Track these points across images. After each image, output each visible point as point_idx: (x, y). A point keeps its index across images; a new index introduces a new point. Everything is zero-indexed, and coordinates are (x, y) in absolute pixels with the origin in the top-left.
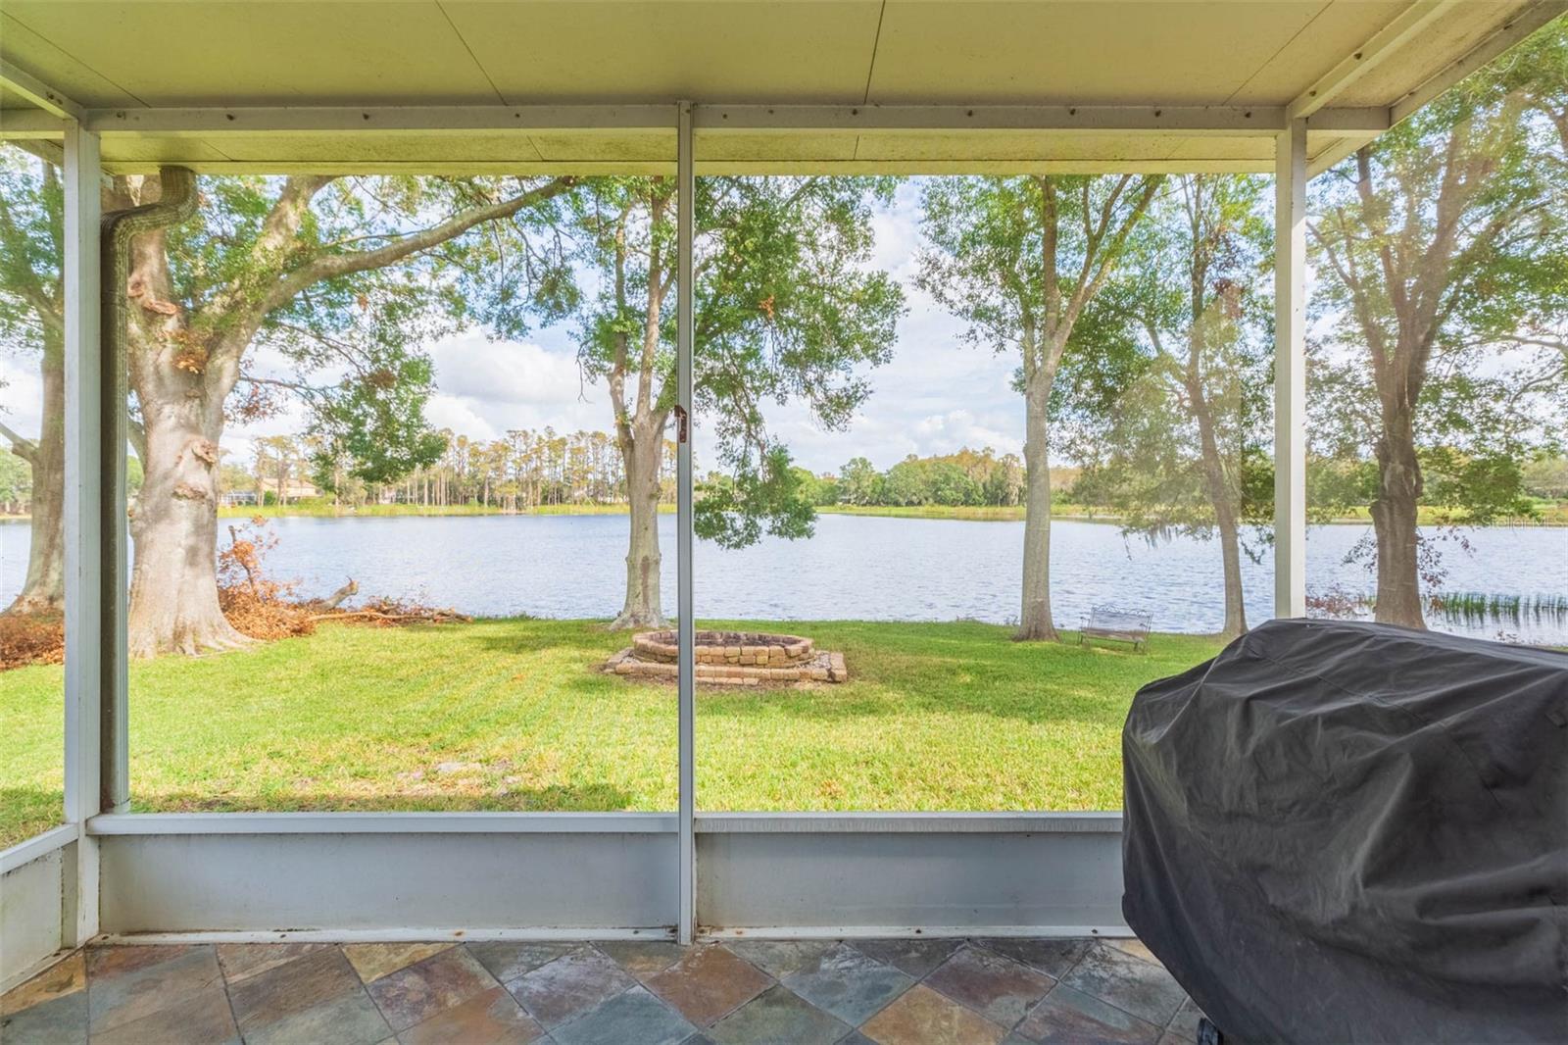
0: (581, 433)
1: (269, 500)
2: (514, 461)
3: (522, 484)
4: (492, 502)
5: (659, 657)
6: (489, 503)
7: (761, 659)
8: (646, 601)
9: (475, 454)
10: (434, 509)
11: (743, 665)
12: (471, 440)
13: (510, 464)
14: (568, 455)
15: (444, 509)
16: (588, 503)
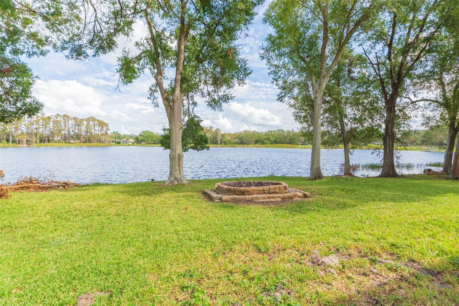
0: (58, 115)
2: (25, 125)
3: (30, 134)
4: (14, 142)
5: (237, 193)
6: (12, 142)
8: (180, 172)
11: (270, 193)
13: (23, 126)
14: (51, 124)
16: (62, 143)
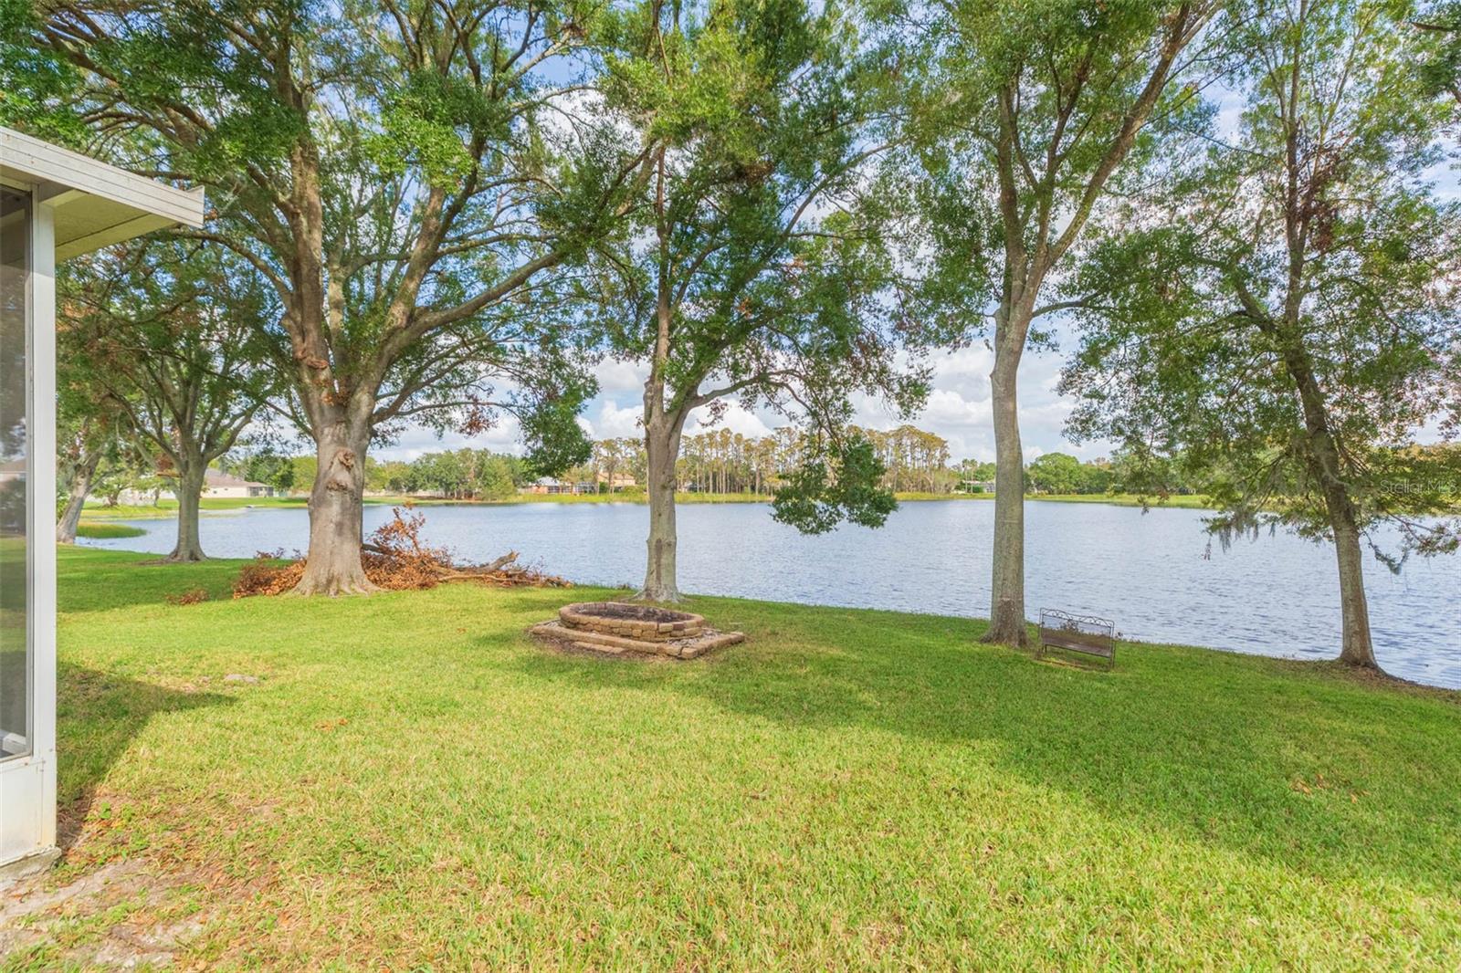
1: (603, 489)
7: (637, 632)
8: (659, 578)
9: (749, 449)
10: (718, 497)
12: (745, 438)
15: (723, 497)
